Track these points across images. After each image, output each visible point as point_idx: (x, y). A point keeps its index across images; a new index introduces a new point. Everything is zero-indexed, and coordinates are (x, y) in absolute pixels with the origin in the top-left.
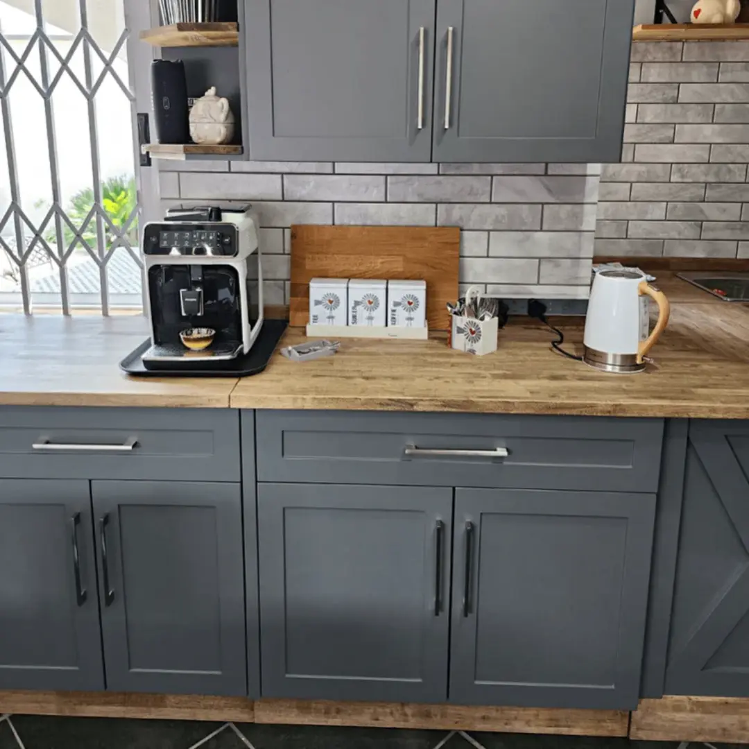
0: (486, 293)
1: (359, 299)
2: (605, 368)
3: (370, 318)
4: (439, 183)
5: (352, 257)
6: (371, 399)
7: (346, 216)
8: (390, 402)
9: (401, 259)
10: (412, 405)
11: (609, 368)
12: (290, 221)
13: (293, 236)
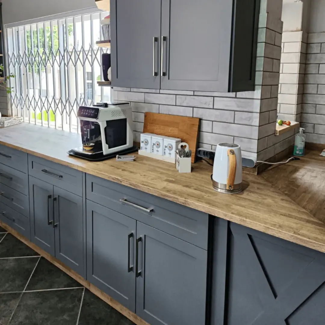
0: (212, 149)
1: (155, 143)
2: (218, 190)
3: (158, 151)
4: (194, 99)
5: (162, 126)
6: (111, 176)
7: (164, 110)
8: (115, 179)
9: (177, 129)
10: (121, 182)
11: (219, 190)
12: (146, 110)
13: (145, 116)
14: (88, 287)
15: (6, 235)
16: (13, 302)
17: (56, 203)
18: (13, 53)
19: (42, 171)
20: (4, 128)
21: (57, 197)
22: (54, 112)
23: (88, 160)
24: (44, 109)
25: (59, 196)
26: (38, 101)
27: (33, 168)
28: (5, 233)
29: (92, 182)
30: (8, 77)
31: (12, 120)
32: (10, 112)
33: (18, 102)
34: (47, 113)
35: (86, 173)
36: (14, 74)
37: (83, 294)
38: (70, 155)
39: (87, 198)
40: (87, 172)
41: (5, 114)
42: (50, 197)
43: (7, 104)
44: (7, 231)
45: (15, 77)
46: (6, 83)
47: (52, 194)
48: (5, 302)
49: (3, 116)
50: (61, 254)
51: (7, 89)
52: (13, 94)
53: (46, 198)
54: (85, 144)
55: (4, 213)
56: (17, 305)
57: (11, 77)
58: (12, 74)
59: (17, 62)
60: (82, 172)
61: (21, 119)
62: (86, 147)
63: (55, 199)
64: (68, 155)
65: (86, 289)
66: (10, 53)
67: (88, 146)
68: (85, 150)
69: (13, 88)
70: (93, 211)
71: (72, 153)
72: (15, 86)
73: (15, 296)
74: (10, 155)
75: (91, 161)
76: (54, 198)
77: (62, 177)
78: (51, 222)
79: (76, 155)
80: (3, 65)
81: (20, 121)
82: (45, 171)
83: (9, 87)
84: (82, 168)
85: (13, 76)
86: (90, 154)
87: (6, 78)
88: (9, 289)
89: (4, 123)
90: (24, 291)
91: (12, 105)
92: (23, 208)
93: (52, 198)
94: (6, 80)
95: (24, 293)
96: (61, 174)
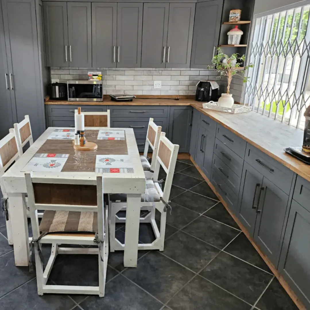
14: (277, 277)
15: (218, 203)
16: (212, 253)
17: (263, 192)
18: (257, 43)
19: (257, 160)
20: (234, 115)
21: (265, 187)
22: (284, 105)
23: (304, 163)
24: (274, 100)
25: (266, 187)
26: (270, 92)
27: (249, 156)
28: (218, 201)
29: (303, 184)
30: (247, 67)
31: (242, 107)
32: (242, 99)
33: (251, 91)
34: (277, 105)
35: (297, 174)
36: (253, 64)
37: (272, 280)
38: (287, 153)
39: (293, 198)
40: (299, 174)
41: (237, 101)
42: (258, 185)
43: (241, 91)
44: (219, 200)
45: (253, 67)
46: (244, 73)
47: (261, 183)
48: (208, 250)
49: (236, 103)
50: (259, 237)
51: (244, 79)
52: (248, 84)
53: (255, 185)
54: (306, 146)
55: (219, 186)
56: (215, 257)
57: (250, 68)
58: (251, 64)
59: (259, 53)
60: (294, 172)
61: (250, 108)
62: (306, 148)
63: (262, 189)
64: (285, 152)
65: (275, 278)
66: (254, 44)
67: (308, 148)
68: (304, 151)
69: (249, 78)
70: (296, 213)
71: (288, 152)
72: (251, 77)
73: (215, 250)
74: (233, 140)
75: (307, 164)
76: (262, 187)
77: (273, 170)
78: (255, 207)
79: (293, 154)
80: (245, 56)
81: (249, 110)
82: (259, 162)
83: (246, 76)
84: (295, 168)
85: (252, 66)
86: (308, 156)
87: (245, 68)
88: (212, 243)
89: (234, 110)
90: (222, 250)
91: (245, 94)
92: (235, 187)
93: (260, 187)
94: (245, 69)
95: (222, 252)
96: (273, 168)
